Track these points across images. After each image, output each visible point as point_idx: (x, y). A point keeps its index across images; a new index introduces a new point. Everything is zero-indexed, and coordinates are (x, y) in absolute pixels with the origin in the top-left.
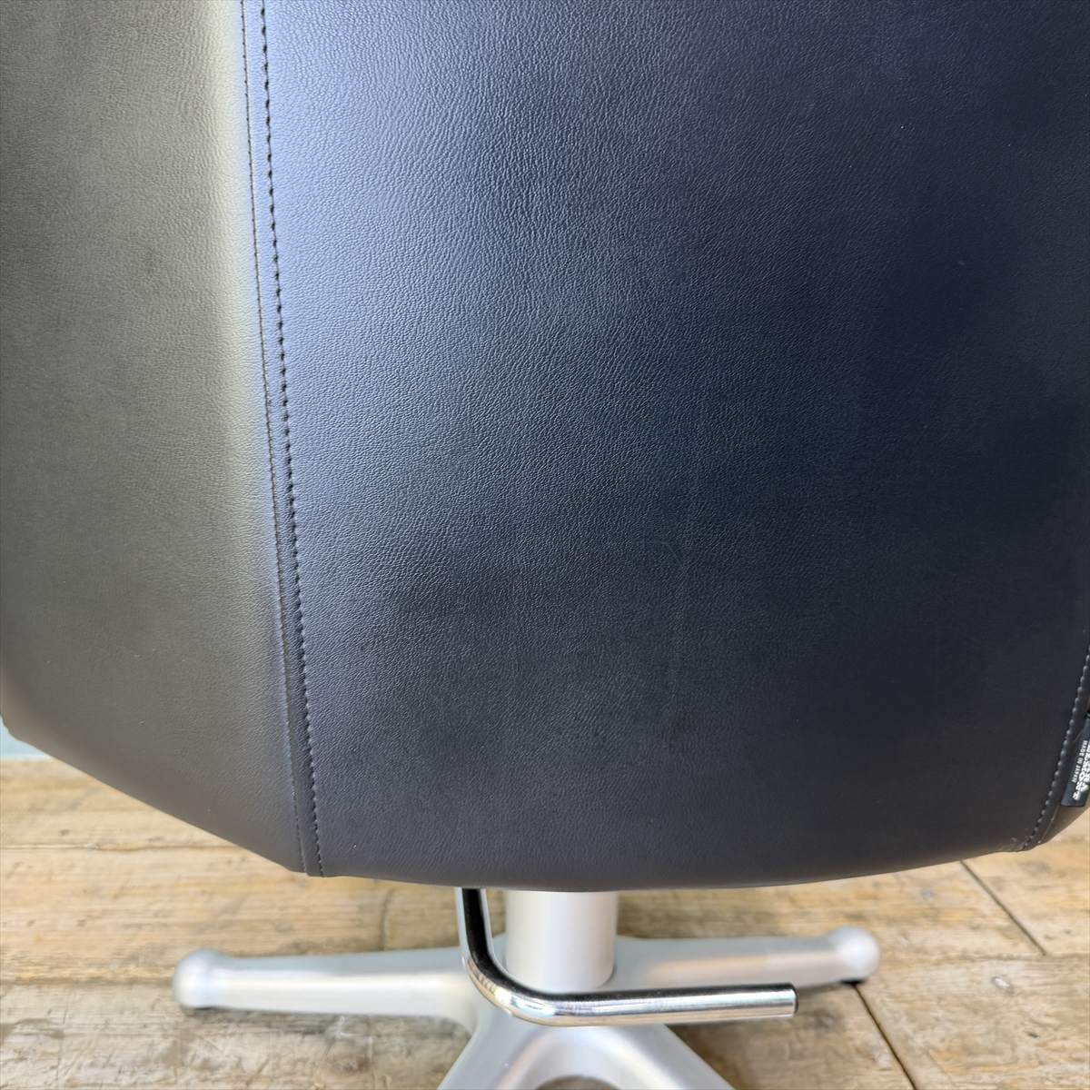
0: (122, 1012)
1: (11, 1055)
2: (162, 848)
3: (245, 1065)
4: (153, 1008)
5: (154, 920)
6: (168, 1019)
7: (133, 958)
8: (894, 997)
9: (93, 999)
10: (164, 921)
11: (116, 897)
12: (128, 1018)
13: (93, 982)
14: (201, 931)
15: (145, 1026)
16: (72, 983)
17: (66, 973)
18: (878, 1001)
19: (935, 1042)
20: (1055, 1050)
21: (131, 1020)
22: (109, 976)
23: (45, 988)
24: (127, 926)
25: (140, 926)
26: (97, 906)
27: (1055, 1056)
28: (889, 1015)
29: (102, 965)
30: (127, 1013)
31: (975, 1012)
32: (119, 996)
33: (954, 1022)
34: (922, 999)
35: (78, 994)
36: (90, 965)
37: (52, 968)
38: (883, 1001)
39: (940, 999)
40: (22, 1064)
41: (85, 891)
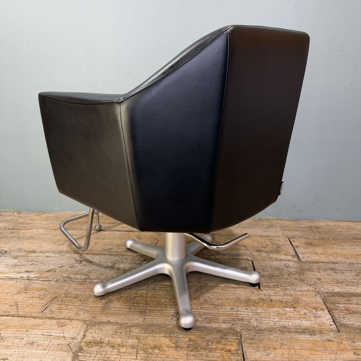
0: (103, 259)
1: (82, 265)
2: (111, 231)
3: (125, 268)
4: (109, 259)
5: (110, 244)
6: (112, 261)
7: (105, 250)
8: (261, 266)
9: (98, 257)
10: (112, 244)
11: (102, 239)
12: (104, 260)
13: (98, 254)
14: (119, 246)
15: (107, 262)
16: (94, 254)
17: (92, 252)
18: (256, 266)
19: (266, 274)
20: (291, 277)
21: (105, 260)
22: (101, 253)
23: (88, 255)
24: (104, 245)
25: (107, 245)
26: (99, 241)
27: (291, 278)
28: (258, 269)
29: (99, 251)
30: (104, 259)
31: (278, 270)
32: (103, 256)
33: (271, 271)
34: (267, 267)
35: (95, 256)
36: (97, 251)
37: (90, 251)
38: (258, 266)
39: (270, 267)
40: (84, 267)
41: (96, 238)
